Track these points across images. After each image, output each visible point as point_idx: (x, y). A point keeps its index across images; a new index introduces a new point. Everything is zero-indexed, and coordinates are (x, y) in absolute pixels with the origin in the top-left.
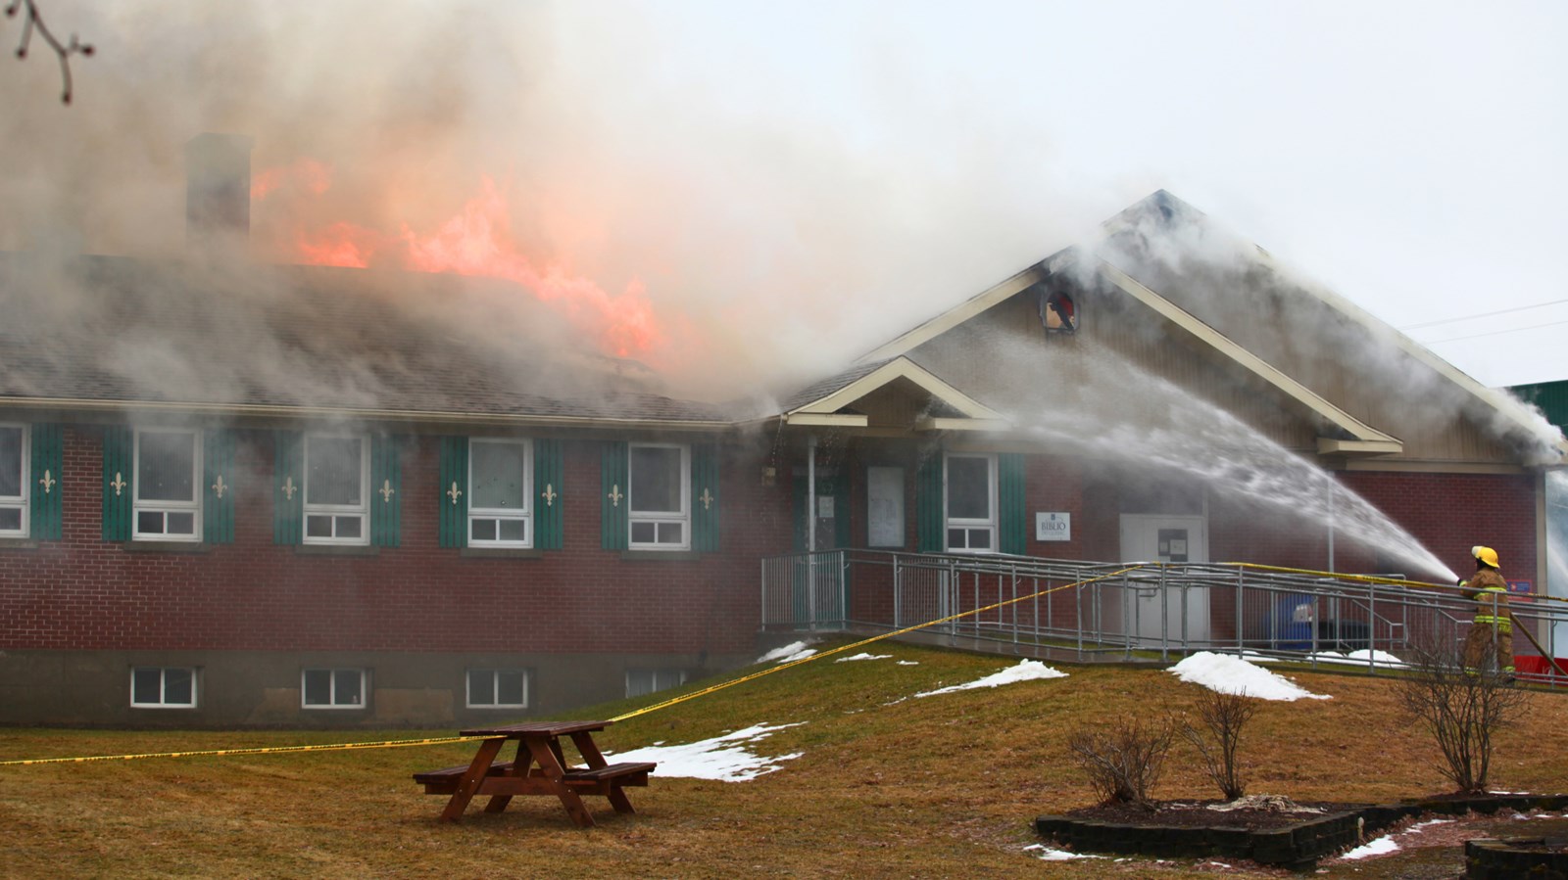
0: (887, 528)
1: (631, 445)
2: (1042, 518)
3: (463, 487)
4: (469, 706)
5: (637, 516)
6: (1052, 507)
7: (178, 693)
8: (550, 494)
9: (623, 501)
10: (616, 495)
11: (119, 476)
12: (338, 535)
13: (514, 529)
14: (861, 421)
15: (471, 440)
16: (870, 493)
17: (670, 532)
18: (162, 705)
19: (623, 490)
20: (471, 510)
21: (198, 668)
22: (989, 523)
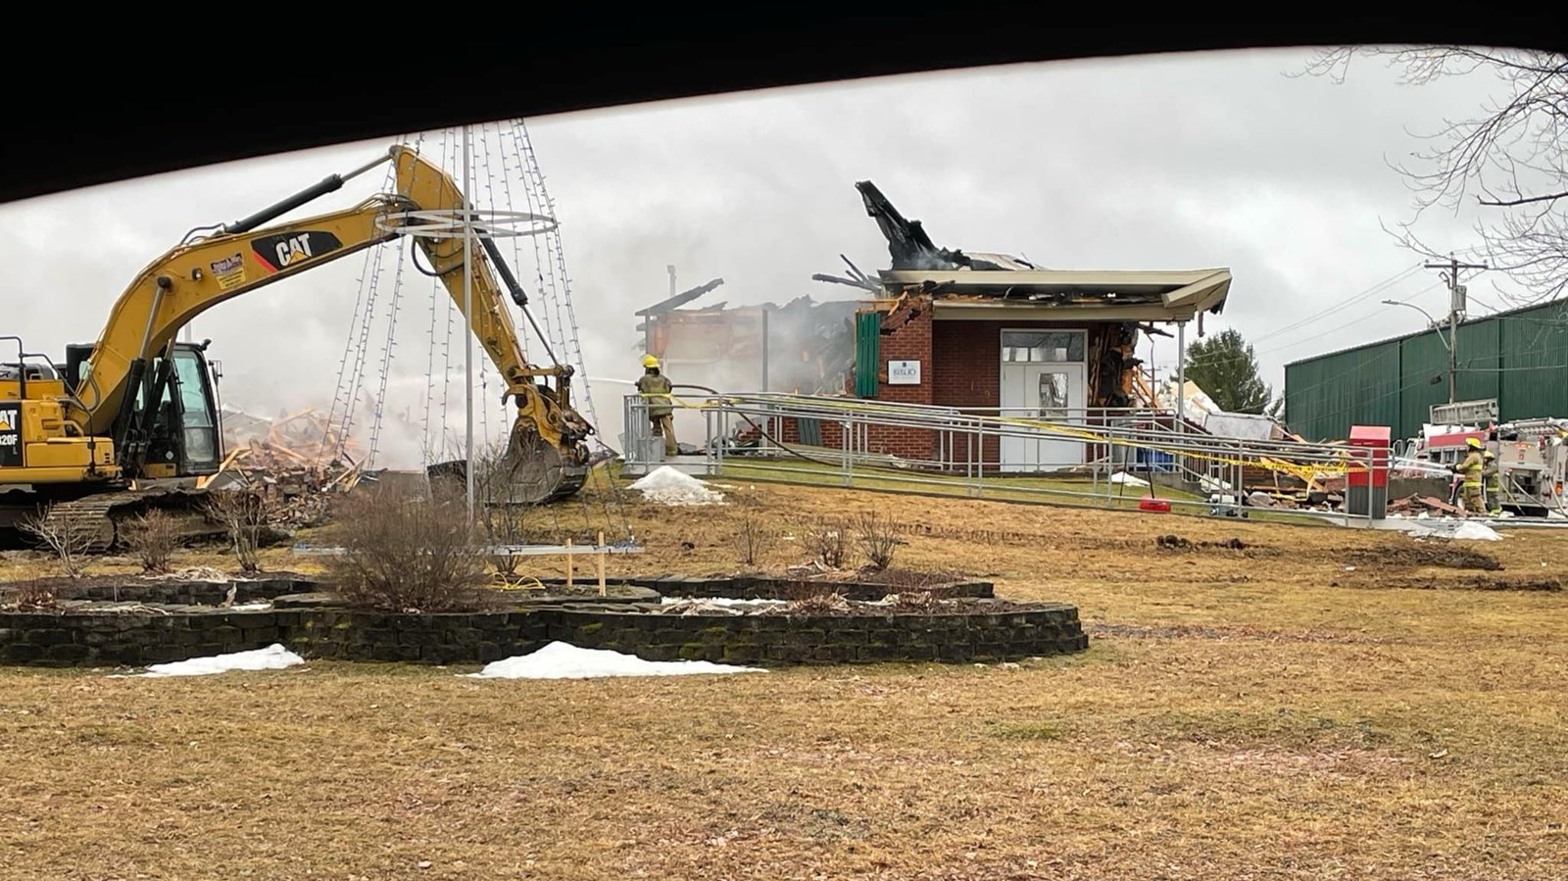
2: (894, 365)
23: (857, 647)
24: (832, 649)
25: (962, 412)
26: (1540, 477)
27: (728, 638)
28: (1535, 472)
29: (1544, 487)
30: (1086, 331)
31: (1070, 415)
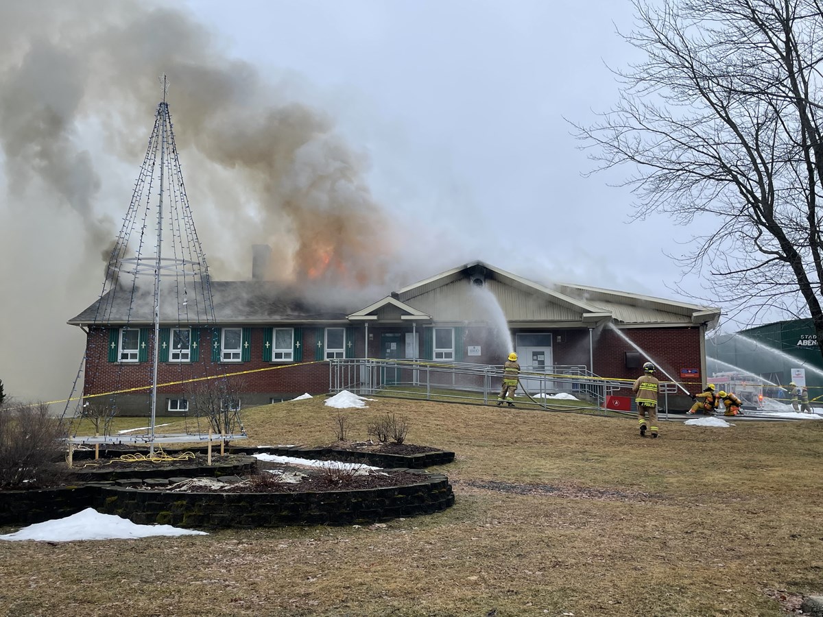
1: (327, 329)
2: (470, 348)
3: (271, 343)
5: (329, 350)
6: (475, 344)
9: (322, 346)
10: (319, 344)
11: (164, 343)
13: (288, 355)
14: (375, 318)
15: (275, 329)
17: (339, 355)
20: (273, 350)
22: (452, 350)
23: (271, 516)
24: (251, 517)
25: (497, 367)
26: (752, 395)
27: (186, 509)
28: (750, 393)
29: (755, 399)
30: (551, 334)
31: (546, 368)
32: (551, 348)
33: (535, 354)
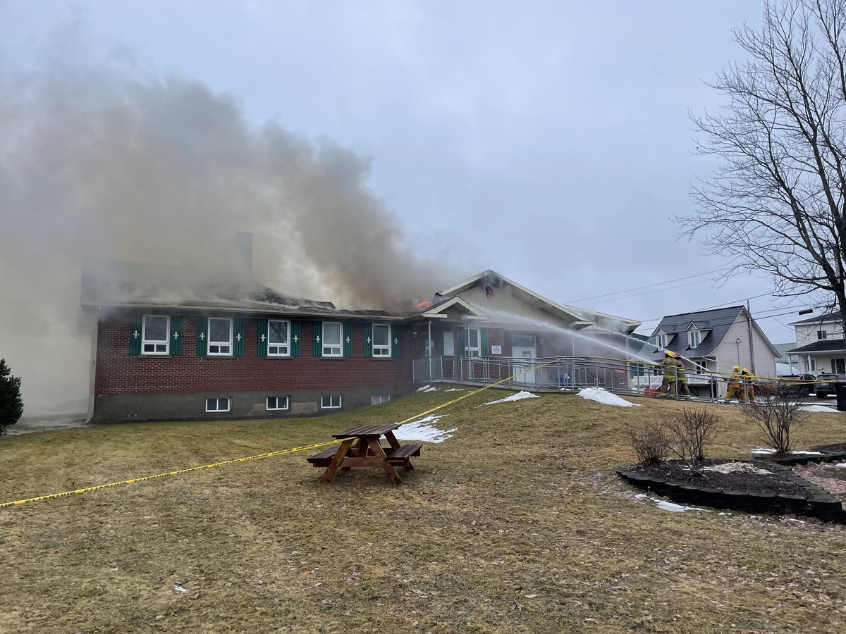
0: (449, 350)
1: (373, 325)
2: (493, 347)
3: (321, 337)
4: (322, 407)
5: (375, 347)
6: (496, 344)
7: (224, 406)
8: (348, 340)
9: (371, 342)
10: (369, 340)
11: (202, 334)
12: (280, 353)
13: (337, 351)
14: (445, 316)
15: (323, 323)
16: (445, 340)
17: (385, 351)
18: (217, 411)
19: (371, 338)
20: (323, 345)
21: (230, 398)
22: (478, 349)
30: (535, 337)
32: (535, 348)
33: (524, 353)
